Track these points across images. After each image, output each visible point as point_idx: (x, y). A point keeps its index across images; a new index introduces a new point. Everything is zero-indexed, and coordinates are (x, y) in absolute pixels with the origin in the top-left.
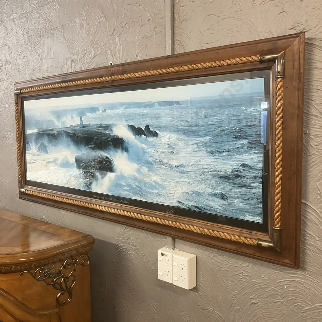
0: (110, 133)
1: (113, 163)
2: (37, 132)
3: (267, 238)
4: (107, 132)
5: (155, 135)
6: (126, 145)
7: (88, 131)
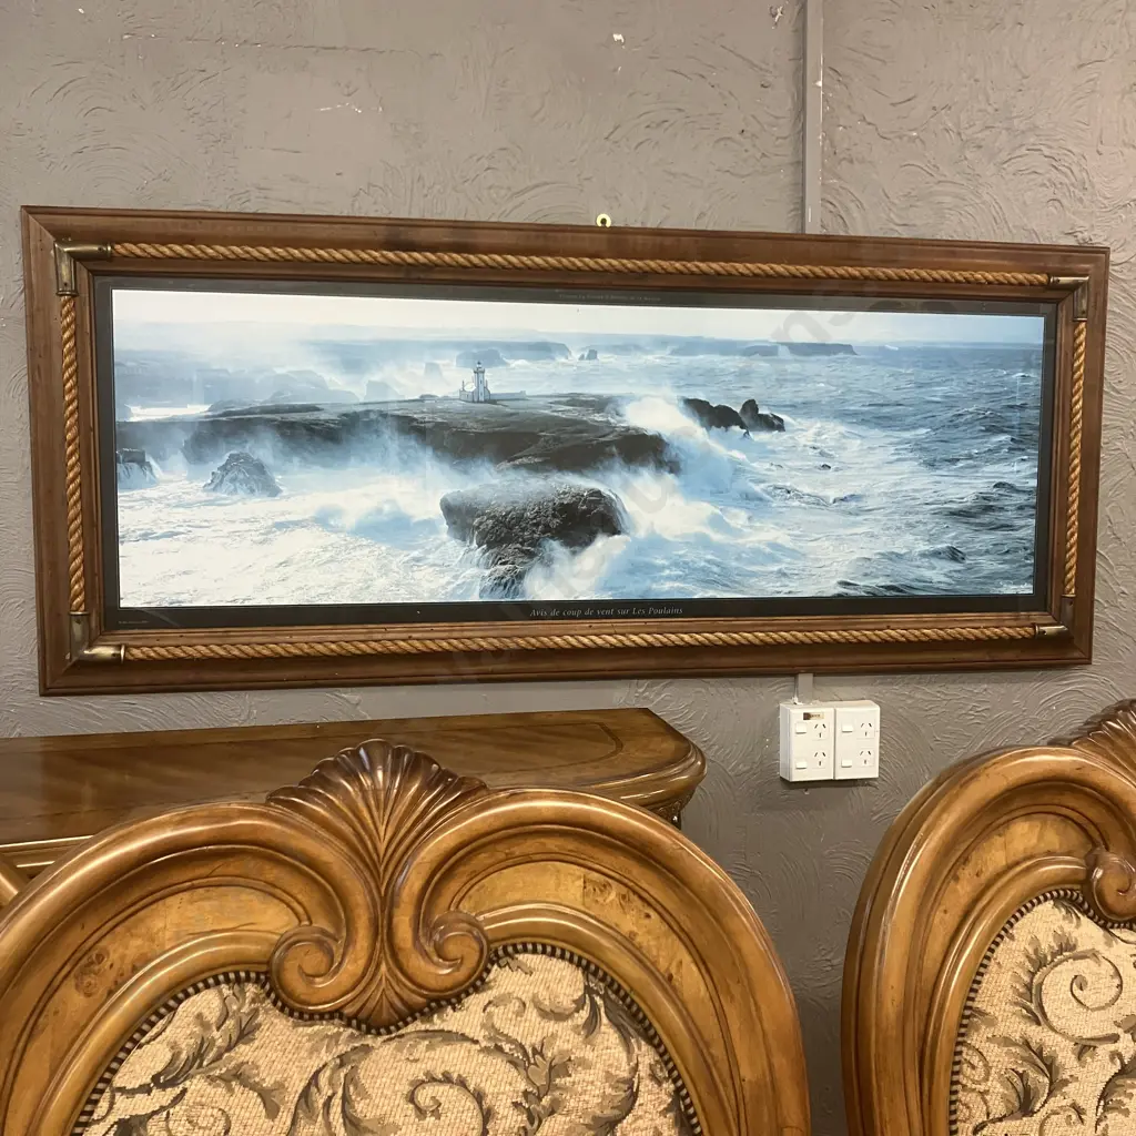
0: (612, 421)
1: (618, 507)
2: (207, 417)
3: (1049, 619)
4: (598, 417)
5: (774, 424)
6: (670, 454)
7: (512, 414)
